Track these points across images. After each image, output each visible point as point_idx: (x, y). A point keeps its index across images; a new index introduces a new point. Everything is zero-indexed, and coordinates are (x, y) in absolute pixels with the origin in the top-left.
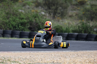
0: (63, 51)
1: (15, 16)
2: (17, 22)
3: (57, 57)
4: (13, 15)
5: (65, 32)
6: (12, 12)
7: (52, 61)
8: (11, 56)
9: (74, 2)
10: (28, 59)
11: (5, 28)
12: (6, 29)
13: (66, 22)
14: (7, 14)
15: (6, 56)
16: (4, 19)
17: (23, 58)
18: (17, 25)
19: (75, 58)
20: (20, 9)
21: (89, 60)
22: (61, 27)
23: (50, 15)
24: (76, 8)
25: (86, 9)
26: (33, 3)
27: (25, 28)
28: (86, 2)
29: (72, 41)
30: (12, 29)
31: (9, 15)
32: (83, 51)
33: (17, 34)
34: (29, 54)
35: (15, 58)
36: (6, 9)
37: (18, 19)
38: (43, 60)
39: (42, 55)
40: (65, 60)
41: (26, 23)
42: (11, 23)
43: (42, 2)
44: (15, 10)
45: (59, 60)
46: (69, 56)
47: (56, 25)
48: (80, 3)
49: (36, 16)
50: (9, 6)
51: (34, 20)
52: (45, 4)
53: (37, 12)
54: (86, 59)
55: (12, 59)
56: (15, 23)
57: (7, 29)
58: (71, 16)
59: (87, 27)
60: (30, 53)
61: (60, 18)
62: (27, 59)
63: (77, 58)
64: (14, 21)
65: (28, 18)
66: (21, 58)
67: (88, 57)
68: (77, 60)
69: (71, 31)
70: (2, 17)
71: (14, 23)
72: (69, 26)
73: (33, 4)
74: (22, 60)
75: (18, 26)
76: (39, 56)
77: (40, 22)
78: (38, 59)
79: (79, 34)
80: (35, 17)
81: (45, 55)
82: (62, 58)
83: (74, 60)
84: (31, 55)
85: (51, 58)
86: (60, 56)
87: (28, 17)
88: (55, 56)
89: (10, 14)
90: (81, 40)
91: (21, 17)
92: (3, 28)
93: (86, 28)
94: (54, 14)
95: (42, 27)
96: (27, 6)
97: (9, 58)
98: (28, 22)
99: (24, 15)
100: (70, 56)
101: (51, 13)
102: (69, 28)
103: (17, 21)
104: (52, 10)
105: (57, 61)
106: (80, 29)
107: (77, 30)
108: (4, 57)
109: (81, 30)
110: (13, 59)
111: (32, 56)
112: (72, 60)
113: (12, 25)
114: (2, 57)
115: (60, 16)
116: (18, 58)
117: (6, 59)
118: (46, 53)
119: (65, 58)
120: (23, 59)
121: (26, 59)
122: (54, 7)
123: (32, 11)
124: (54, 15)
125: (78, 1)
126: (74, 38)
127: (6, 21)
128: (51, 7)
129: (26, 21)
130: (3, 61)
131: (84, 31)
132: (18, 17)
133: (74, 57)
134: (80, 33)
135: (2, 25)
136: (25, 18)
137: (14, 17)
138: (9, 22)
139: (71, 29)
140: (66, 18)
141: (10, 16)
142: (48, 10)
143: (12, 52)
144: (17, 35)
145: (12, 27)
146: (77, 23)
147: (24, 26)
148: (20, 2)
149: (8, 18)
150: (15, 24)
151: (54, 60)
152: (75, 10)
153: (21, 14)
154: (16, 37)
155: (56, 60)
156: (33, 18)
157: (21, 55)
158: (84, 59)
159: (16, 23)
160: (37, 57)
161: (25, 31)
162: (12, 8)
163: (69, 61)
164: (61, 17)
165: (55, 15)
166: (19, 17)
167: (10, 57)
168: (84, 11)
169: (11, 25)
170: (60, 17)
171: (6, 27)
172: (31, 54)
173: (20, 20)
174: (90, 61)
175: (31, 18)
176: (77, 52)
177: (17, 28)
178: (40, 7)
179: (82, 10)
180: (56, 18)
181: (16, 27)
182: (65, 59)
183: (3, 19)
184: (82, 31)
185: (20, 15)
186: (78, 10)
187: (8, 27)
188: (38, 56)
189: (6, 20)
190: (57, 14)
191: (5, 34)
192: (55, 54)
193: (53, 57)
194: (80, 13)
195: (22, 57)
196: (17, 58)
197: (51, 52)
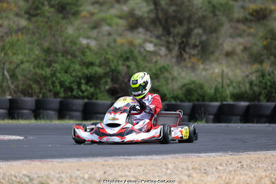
0: (200, 155)
1: (69, 57)
2: (74, 74)
3: (181, 172)
4: (63, 56)
5: (213, 99)
6: (60, 47)
8: (49, 173)
9: (238, 14)
10: (98, 179)
11: (40, 92)
12: (43, 97)
13: (217, 70)
14: (47, 51)
15: (36, 173)
16: (38, 66)
17: (83, 178)
18: (75, 83)
19: (232, 173)
20: (84, 38)
21: (272, 178)
22: (201, 87)
24: (244, 31)
25: (271, 31)
26: (120, 17)
27: (98, 91)
28: (271, 12)
29: (229, 125)
30: (62, 95)
31: (52, 55)
32: (257, 152)
33: (74, 108)
34: (103, 165)
35: (61, 177)
36: (45, 37)
37: (77, 67)
39: (139, 168)
40: (202, 180)
41: (100, 78)
42: (57, 79)
43: (146, 15)
44: (68, 41)
45: (186, 181)
46: (214, 169)
47: (187, 81)
48: (254, 14)
49: (128, 55)
50: (50, 28)
51: (122, 69)
52: (156, 21)
53: (131, 43)
54: (264, 174)
56: (69, 77)
57: (48, 94)
58: (228, 54)
59: (274, 83)
60: (105, 163)
61: (198, 60)
62: (94, 179)
63: (238, 173)
64: (66, 72)
65: (106, 63)
66: (78, 178)
67: (269, 168)
68: (237, 178)
69: (229, 95)
70: (32, 62)
71: (66, 78)
72: (222, 82)
73: (122, 22)
74: (80, 182)
75: (79, 84)
76: (129, 171)
79: (252, 103)
80: (127, 59)
81: (147, 166)
82: (195, 175)
83: (229, 179)
84: (108, 168)
85: (166, 174)
86: (190, 168)
87: (105, 58)
88: (177, 170)
89: (56, 52)
90: (257, 122)
91: (87, 61)
92: (35, 93)
93: (271, 86)
94: (180, 48)
96: (105, 28)
97: (42, 177)
98: (106, 74)
99: (96, 54)
100: (220, 168)
101: (171, 46)
102: (222, 87)
103: (74, 70)
104: (173, 37)
105: (180, 182)
106: (256, 89)
107: (246, 92)
108: (29, 177)
109: (257, 93)
110: (55, 180)
111: (111, 171)
112: (224, 178)
113: (62, 84)
114: (25, 175)
115: (197, 55)
116: (71, 177)
117: (36, 182)
118: (152, 162)
119: (205, 175)
120: (83, 181)
121: (91, 180)
122: (180, 30)
123: (120, 40)
124: (181, 53)
125: (251, 11)
126: (239, 117)
127: (44, 73)
128: (172, 30)
129: (100, 70)
131: (266, 96)
132: (79, 59)
133: (230, 172)
134: (256, 103)
135: (31, 83)
136: (97, 62)
137: (65, 61)
138: (53, 75)
139: (229, 91)
140: (217, 60)
141: (56, 58)
142: (163, 38)
143: (53, 160)
144: (76, 111)
145: (62, 90)
146: (247, 73)
147: (97, 86)
148: (85, 17)
149: (49, 65)
150: (69, 81)
152: (240, 35)
153: (87, 50)
154: (71, 118)
156: (120, 62)
157: (80, 168)
158: (257, 174)
159: (72, 79)
160: (123, 174)
161: (97, 99)
162: (61, 36)
163: (215, 182)
164: (201, 57)
165: (183, 52)
166: (82, 59)
167: (48, 177)
168: (266, 39)
169: (58, 84)
170: (199, 57)
171: (44, 91)
172: (108, 165)
173: (85, 68)
174: (273, 180)
175: (115, 61)
176: (240, 157)
177: (75, 93)
178: (141, 30)
179: (261, 34)
180: (185, 60)
181: (71, 90)
182: (202, 178)
183: (34, 68)
184: (260, 94)
185: (83, 53)
186: (249, 35)
187: (50, 91)
188: (126, 170)
189: (43, 69)
190: (187, 49)
191: (41, 111)
192: (177, 163)
193: (169, 172)
194: (255, 44)
195: (81, 175)
196: (67, 177)
197: (165, 157)
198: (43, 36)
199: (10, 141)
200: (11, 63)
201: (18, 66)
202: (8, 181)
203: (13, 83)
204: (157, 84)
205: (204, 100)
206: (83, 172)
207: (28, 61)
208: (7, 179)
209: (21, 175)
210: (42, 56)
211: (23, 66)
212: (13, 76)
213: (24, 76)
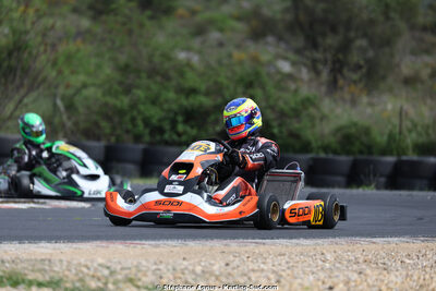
0: (374, 240)
1: (158, 79)
2: (166, 106)
3: (347, 267)
4: (149, 77)
5: (384, 153)
6: (145, 63)
7: (323, 283)
8: (140, 263)
10: (217, 273)
11: (112, 134)
12: (117, 140)
13: (389, 107)
14: (125, 69)
15: (120, 263)
16: (108, 92)
17: (193, 272)
18: (169, 121)
19: (428, 269)
20: (183, 49)
22: (367, 131)
23: (318, 73)
26: (239, 19)
29: (415, 193)
30: (147, 138)
31: (131, 76)
34: (223, 252)
35: (159, 270)
36: (121, 46)
37: (171, 95)
38: (282, 280)
39: (280, 258)
40: (382, 281)
41: (207, 114)
42: (139, 112)
43: (279, 16)
44: (157, 53)
45: (355, 281)
46: (399, 263)
47: (343, 122)
49: (252, 78)
50: (130, 32)
52: (294, 26)
53: (255, 60)
55: (145, 275)
56: (158, 111)
57: (125, 137)
58: (409, 81)
60: (227, 249)
61: (362, 90)
62: (212, 274)
64: (154, 103)
65: (217, 89)
66: (186, 272)
69: (410, 146)
70: (100, 86)
71: (152, 112)
72: (401, 125)
73: (240, 26)
75: (174, 123)
76: (264, 263)
77: (272, 108)
78: (264, 274)
80: (250, 85)
81: (293, 256)
82: (368, 271)
83: (424, 280)
84: (231, 258)
85: (323, 269)
86: (361, 261)
87: (216, 83)
88: (340, 263)
89: (138, 72)
91: (187, 85)
92: (104, 135)
94: (332, 70)
95: (281, 132)
96: (214, 35)
97: (130, 269)
98: (216, 108)
99: (201, 75)
100: (408, 261)
101: (320, 67)
102: (400, 133)
103: (167, 101)
104: (325, 50)
105: (347, 283)
108: (108, 268)
110: (149, 273)
111: (237, 262)
112: (415, 278)
113: (146, 122)
114: (100, 265)
115: (360, 80)
116: (174, 269)
117: (120, 277)
118: (299, 249)
119: (385, 272)
120: (193, 276)
121: (207, 275)
122: (332, 41)
123: (237, 55)
124: (335, 76)
127: (118, 103)
128: (320, 40)
129: (207, 102)
130: (106, 284)
132: (174, 83)
133: (424, 268)
136: (203, 87)
137: (153, 86)
138: (133, 106)
139: (410, 139)
140: (391, 90)
141: (137, 81)
142: (307, 53)
143: (144, 242)
145: (147, 131)
147: (201, 126)
148: (181, 17)
149: (128, 90)
150: (156, 118)
151: (335, 280)
152: (428, 52)
153: (186, 69)
155: (342, 278)
157: (187, 257)
159: (163, 114)
160: (255, 266)
162: (146, 46)
163: (403, 283)
164: (366, 86)
165: (339, 76)
166: (178, 83)
167: (137, 267)
169: (140, 123)
170: (361, 85)
171: (119, 132)
172: (230, 253)
173: (183, 98)
175: (232, 88)
177: (166, 136)
178: (270, 39)
180: (342, 88)
181: (161, 131)
182: (381, 277)
183: (104, 95)
185: (182, 74)
187: (128, 132)
188: (260, 260)
189: (117, 98)
190: (345, 71)
191: (114, 164)
192: (340, 252)
193: (327, 265)
195: (191, 268)
196: (168, 270)
197: (320, 241)
198: (117, 44)
199: (70, 209)
200: (68, 86)
201: (78, 91)
202: (77, 274)
203: (69, 118)
204: (296, 125)
205: (370, 153)
206: (192, 262)
207: (94, 85)
208: (74, 271)
209: (95, 265)
210: (117, 76)
211: (86, 92)
212: (70, 107)
213: (88, 108)
